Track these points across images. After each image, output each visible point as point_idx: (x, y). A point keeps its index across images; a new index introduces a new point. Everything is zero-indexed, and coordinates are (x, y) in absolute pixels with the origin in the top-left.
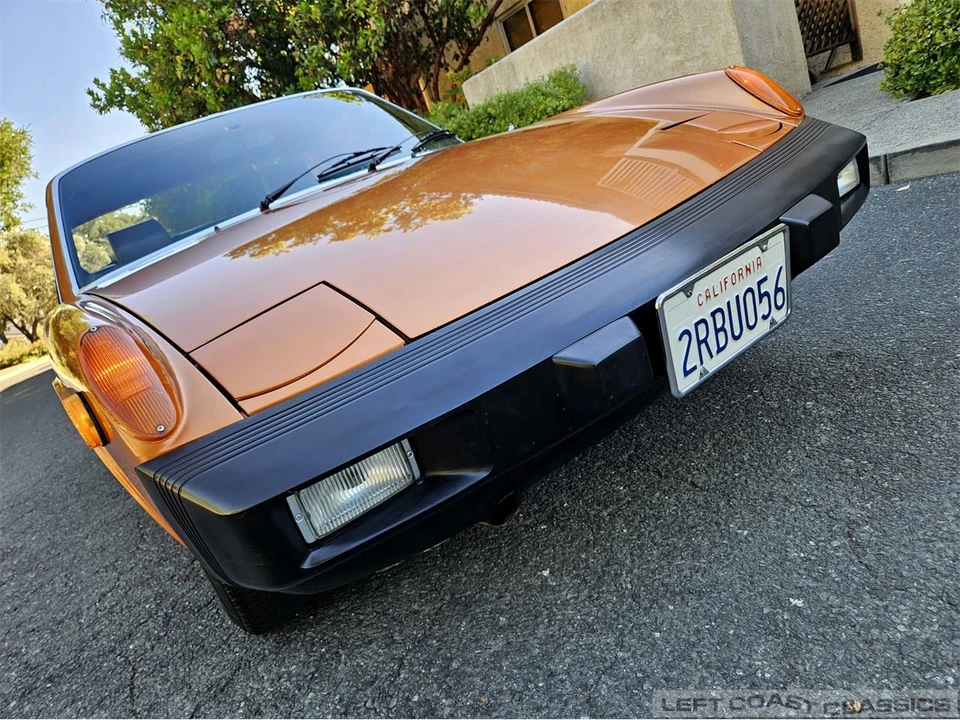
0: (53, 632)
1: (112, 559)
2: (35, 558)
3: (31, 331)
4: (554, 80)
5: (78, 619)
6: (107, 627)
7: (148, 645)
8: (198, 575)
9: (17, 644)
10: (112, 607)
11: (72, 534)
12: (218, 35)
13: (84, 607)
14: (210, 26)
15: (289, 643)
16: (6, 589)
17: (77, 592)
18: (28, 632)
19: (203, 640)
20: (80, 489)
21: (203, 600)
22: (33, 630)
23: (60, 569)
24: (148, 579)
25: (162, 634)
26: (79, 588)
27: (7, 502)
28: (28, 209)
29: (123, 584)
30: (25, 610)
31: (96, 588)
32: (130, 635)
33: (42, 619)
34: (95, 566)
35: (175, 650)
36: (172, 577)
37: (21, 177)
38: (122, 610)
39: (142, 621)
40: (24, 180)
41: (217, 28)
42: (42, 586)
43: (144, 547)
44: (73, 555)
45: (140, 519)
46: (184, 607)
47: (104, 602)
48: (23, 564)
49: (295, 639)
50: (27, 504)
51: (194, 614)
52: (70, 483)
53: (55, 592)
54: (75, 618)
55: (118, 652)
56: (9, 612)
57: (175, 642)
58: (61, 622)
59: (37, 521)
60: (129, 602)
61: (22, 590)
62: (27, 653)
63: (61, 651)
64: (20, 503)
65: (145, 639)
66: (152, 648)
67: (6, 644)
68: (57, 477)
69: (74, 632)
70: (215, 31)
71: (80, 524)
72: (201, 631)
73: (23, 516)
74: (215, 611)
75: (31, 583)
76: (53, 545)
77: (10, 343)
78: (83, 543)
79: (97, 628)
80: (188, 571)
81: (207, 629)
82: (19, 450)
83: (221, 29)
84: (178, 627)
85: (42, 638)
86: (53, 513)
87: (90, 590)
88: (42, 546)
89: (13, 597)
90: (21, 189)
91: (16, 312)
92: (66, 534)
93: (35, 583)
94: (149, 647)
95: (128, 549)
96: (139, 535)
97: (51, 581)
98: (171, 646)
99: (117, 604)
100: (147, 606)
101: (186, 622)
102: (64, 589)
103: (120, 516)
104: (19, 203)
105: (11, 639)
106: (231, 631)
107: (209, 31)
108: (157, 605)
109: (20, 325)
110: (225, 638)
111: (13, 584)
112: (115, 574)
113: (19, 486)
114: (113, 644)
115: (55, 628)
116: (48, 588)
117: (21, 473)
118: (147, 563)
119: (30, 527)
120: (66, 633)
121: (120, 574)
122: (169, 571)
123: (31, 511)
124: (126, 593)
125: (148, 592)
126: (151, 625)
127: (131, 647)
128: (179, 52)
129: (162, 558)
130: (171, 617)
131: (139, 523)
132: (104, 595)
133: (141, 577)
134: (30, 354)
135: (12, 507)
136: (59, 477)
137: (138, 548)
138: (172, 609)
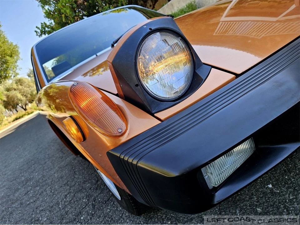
0: (50, 211)
1: (66, 181)
2: (38, 181)
3: (24, 108)
4: (188, 7)
5: (58, 206)
6: (70, 209)
7: (89, 217)
8: (101, 188)
9: (37, 216)
10: (71, 201)
11: (49, 172)
12: (75, 6)
13: (60, 201)
14: (72, 3)
15: (151, 218)
16: (30, 194)
17: (56, 194)
18: (41, 211)
19: (111, 216)
20: (49, 156)
21: (106, 198)
22: (42, 210)
23: (47, 186)
24: (81, 189)
25: (93, 213)
26: (56, 193)
27: (26, 162)
28: (20, 69)
29: (72, 191)
30: (38, 202)
31: (63, 193)
32: (80, 213)
33: (45, 206)
34: (60, 184)
35: (101, 220)
36: (91, 188)
37: (17, 60)
38: (74, 202)
39: (84, 207)
40: (18, 61)
41: (74, 3)
42: (42, 192)
43: (76, 176)
44: (51, 180)
45: (72, 166)
46: (99, 201)
47: (67, 198)
48: (34, 184)
49: (153, 217)
50: (32, 162)
51: (104, 204)
52: (45, 154)
53: (48, 195)
54: (57, 205)
55: (77, 220)
56: (32, 202)
57: (100, 216)
58: (52, 207)
59: (37, 168)
60: (76, 199)
61: (35, 194)
62: (42, 220)
63: (54, 219)
64: (30, 162)
65: (87, 214)
66: (91, 219)
67: (33, 216)
68: (40, 152)
69: (58, 211)
70: (74, 4)
71: (51, 168)
72: (110, 212)
73: (31, 166)
74: (112, 203)
75: (38, 191)
76: (44, 176)
77: (19, 112)
78: (54, 176)
79: (66, 209)
80: (96, 186)
81: (112, 211)
82: (26, 144)
83: (75, 3)
84: (99, 210)
85: (46, 213)
86: (41, 165)
87: (60, 194)
88: (40, 177)
89: (33, 196)
90: (18, 64)
91: (20, 102)
92: (47, 172)
93: (40, 191)
94: (89, 219)
95: (71, 177)
96: (73, 172)
97: (45, 190)
98: (99, 218)
99: (72, 199)
100: (84, 200)
101: (102, 208)
102: (51, 194)
103: (65, 165)
104: (18, 68)
105: (35, 213)
106: (122, 212)
107: (72, 5)
108: (88, 200)
109: (21, 106)
110: (121, 215)
111: (32, 191)
112: (68, 187)
113: (28, 156)
114: (74, 217)
115: (50, 209)
116: (45, 193)
117: (28, 151)
118: (79, 183)
119: (34, 170)
120: (55, 212)
121: (70, 187)
122: (89, 186)
123: (34, 164)
124: (74, 195)
125: (83, 195)
126: (88, 209)
127: (82, 218)
128: (63, 14)
129: (84, 181)
130: (95, 205)
131: (72, 168)
132: (66, 196)
133: (79, 188)
134: (25, 115)
135: (27, 163)
136: (41, 152)
137: (74, 177)
138: (94, 201)
